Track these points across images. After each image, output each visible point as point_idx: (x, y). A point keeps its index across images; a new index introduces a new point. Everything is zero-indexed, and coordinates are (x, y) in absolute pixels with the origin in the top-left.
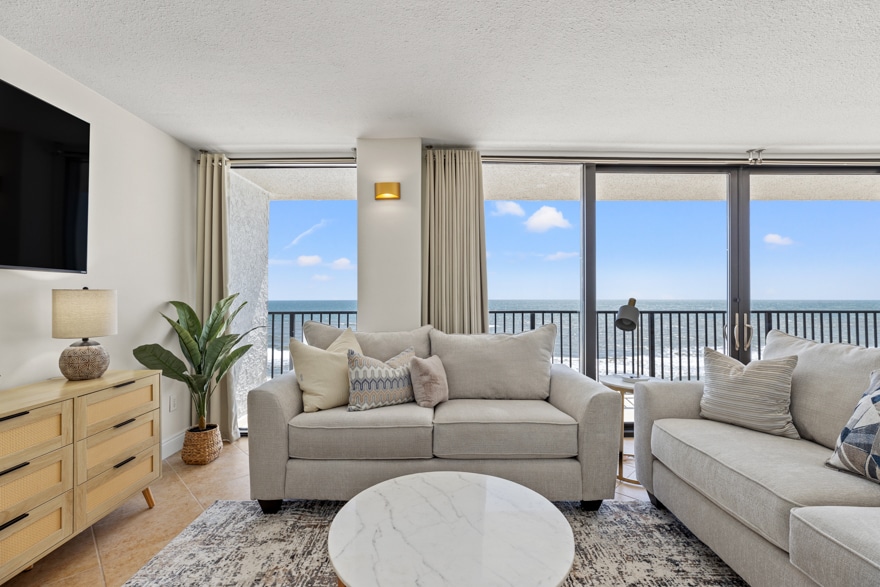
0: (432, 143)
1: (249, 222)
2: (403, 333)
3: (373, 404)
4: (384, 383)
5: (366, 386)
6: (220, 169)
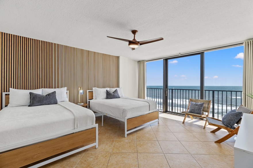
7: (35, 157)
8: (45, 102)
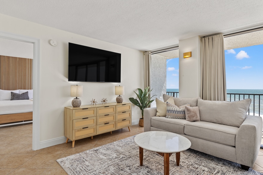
0: (204, 36)
1: (160, 67)
2: (189, 99)
3: (172, 117)
4: (171, 111)
5: (170, 112)
6: (149, 55)
7: (16, 119)
8: (20, 98)
